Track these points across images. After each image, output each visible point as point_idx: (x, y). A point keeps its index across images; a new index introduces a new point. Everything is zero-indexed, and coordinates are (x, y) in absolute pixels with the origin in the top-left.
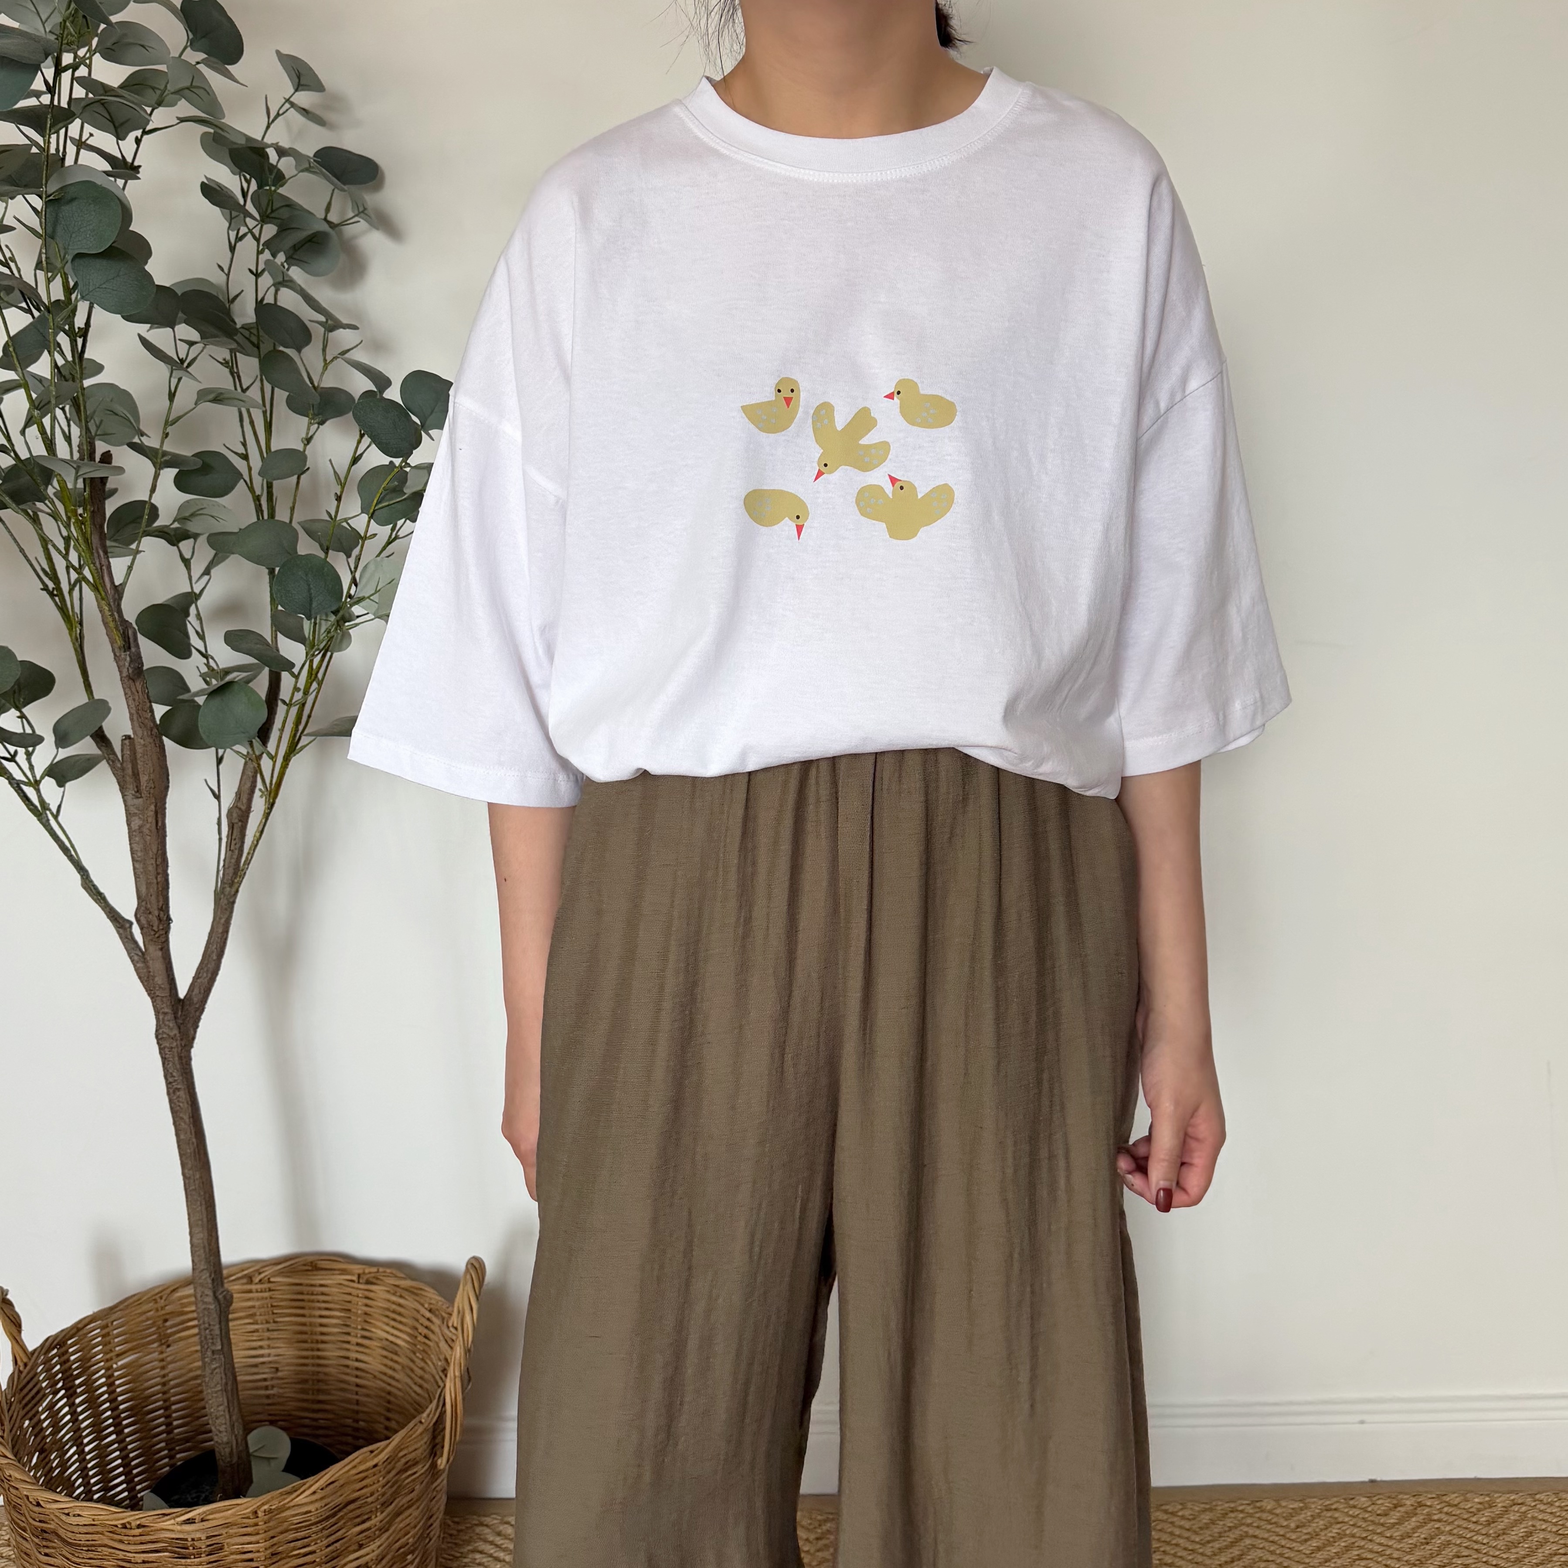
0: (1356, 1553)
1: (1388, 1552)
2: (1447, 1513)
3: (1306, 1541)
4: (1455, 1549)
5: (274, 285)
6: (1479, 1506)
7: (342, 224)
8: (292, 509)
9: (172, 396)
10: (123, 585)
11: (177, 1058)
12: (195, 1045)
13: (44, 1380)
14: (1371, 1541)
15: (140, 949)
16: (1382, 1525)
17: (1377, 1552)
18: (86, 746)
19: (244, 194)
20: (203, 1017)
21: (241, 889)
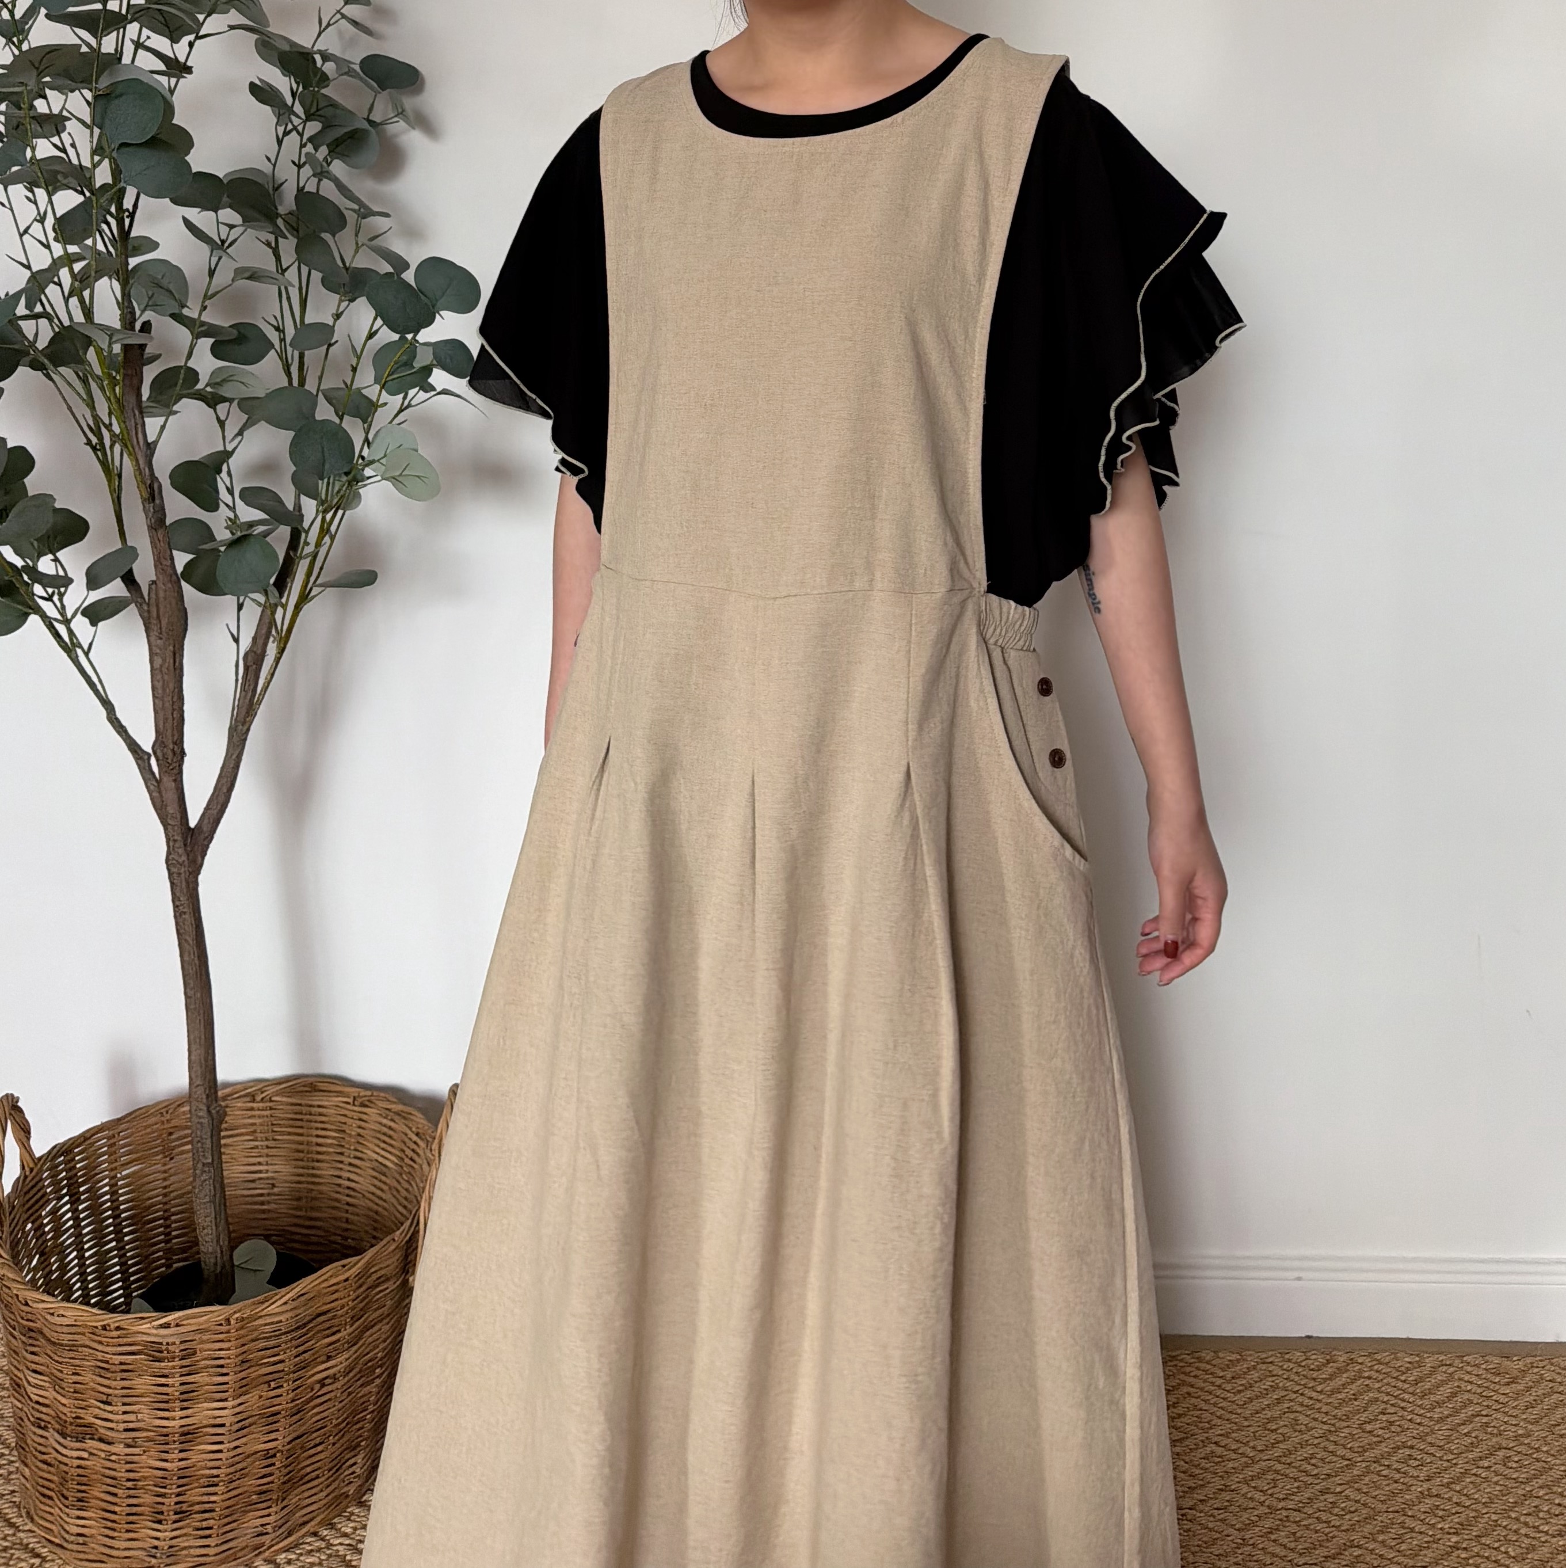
0: (1286, 1405)
1: (1317, 1407)
2: (1377, 1371)
3: (1240, 1392)
4: (1383, 1406)
5: (314, 175)
6: (1408, 1365)
7: (381, 124)
8: (320, 378)
9: (212, 273)
10: (156, 443)
11: (184, 883)
12: (202, 871)
13: (49, 1186)
14: (1302, 1394)
15: (156, 780)
16: (1314, 1379)
17: (1307, 1406)
18: (115, 588)
19: (294, 94)
20: (212, 846)
21: (252, 728)
